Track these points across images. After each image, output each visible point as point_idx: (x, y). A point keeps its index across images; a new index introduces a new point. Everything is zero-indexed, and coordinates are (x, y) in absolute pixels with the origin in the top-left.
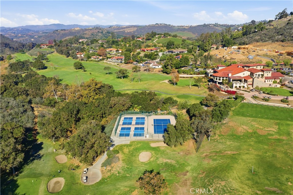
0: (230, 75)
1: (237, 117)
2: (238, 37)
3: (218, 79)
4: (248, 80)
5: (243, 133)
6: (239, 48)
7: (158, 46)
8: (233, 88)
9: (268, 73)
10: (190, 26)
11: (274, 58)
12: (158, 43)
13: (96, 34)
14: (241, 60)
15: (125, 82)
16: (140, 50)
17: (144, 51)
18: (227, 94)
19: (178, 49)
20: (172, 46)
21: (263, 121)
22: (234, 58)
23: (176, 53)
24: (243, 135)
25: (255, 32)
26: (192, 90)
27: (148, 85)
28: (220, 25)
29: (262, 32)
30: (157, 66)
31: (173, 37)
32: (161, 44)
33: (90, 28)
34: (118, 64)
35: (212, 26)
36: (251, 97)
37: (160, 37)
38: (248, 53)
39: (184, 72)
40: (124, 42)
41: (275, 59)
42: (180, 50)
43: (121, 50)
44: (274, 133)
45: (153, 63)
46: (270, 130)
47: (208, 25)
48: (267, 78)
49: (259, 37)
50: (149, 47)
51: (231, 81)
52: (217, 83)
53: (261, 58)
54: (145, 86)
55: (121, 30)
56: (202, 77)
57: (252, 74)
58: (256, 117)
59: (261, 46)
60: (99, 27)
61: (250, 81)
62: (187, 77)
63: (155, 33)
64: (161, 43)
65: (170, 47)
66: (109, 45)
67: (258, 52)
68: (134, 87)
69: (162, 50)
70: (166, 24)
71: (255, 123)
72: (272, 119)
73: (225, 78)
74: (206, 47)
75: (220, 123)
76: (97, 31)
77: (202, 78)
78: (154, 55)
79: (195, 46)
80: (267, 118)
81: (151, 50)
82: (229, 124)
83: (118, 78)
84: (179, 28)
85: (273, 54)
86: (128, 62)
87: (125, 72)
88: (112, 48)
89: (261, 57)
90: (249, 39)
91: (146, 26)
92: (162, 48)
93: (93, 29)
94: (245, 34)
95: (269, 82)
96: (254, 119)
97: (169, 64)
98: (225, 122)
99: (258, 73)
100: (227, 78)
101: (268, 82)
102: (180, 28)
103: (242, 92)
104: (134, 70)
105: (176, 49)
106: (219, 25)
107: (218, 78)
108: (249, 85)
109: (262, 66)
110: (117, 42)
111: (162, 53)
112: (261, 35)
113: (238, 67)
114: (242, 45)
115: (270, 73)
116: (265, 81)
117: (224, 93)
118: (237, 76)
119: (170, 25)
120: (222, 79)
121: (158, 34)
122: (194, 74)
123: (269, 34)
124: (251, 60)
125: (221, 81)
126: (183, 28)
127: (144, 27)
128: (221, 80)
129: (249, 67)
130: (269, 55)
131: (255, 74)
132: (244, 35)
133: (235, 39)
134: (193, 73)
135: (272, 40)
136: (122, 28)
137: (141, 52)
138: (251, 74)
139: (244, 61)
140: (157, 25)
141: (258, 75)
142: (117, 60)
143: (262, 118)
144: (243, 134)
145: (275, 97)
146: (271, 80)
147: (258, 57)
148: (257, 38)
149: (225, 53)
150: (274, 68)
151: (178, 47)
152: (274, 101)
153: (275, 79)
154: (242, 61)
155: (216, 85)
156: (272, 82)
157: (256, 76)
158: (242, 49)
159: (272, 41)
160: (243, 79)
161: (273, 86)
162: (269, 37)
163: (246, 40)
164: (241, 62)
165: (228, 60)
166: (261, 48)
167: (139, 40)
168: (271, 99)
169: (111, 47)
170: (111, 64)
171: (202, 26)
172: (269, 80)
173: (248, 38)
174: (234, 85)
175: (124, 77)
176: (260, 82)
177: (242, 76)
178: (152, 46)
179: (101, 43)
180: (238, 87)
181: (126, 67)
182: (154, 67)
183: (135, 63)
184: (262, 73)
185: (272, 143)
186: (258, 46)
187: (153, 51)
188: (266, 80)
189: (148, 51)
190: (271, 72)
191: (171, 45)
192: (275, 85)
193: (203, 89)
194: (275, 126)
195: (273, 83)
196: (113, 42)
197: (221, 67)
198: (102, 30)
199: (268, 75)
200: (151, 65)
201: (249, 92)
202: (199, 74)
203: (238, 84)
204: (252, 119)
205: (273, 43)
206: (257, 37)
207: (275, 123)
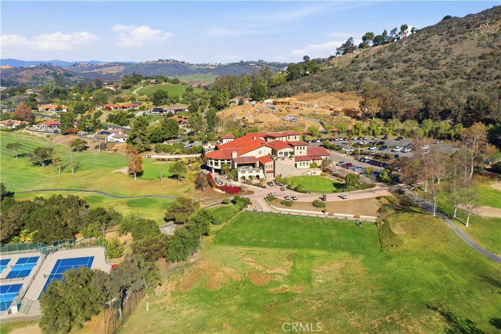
0: (235, 155)
1: (219, 247)
2: (279, 83)
3: (214, 164)
4: (266, 164)
5: (221, 284)
6: (275, 103)
7: (139, 101)
8: (238, 180)
9: (301, 149)
10: (218, 64)
11: (324, 120)
12: (139, 93)
13: (43, 77)
14: (271, 125)
15: (46, 173)
16: (101, 107)
17: (110, 109)
18: (224, 192)
19: (175, 105)
20: (163, 100)
21: (266, 254)
22: (261, 121)
23: (168, 112)
24: (221, 289)
25: (306, 75)
26: (164, 186)
27: (88, 178)
28: (267, 64)
29: (315, 76)
30: (122, 139)
31: (171, 83)
32: (145, 97)
33: (32, 66)
34: (48, 137)
35: (253, 65)
36: (265, 199)
37: (148, 83)
38: (287, 111)
39: (166, 151)
40: (78, 93)
41: (326, 121)
42: (178, 106)
43: (67, 107)
44: (281, 279)
45: (116, 132)
46: (277, 273)
47: (248, 63)
48: (298, 159)
49: (309, 84)
50: (122, 101)
51: (236, 167)
52: (213, 170)
53: (305, 120)
54: (81, 180)
55: (95, 71)
56: (196, 158)
57: (274, 152)
58: (255, 244)
59: (309, 99)
60: (50, 64)
61: (269, 165)
62: (169, 160)
63: (140, 76)
64: (146, 94)
65: (159, 101)
66: (47, 98)
67: (302, 109)
68: (57, 184)
69: (144, 107)
70: (176, 61)
71: (250, 259)
72: (284, 248)
73: (226, 162)
74: (220, 100)
75: (185, 262)
76: (44, 71)
77: (195, 160)
78: (124, 117)
79: (204, 98)
80: (276, 246)
81: (123, 108)
82: (198, 266)
83: (36, 165)
84: (199, 69)
85: (324, 113)
86: (68, 131)
87: (48, 153)
88: (50, 104)
89: (306, 118)
90: (294, 88)
91: (141, 64)
92: (144, 104)
93: (37, 67)
94: (290, 78)
95: (304, 165)
96: (250, 249)
97: (138, 134)
98: (192, 260)
99: (283, 151)
100: (230, 161)
101: (301, 165)
102: (201, 67)
103: (251, 188)
104: (74, 147)
105: (172, 105)
106: (265, 63)
107: (214, 161)
108: (268, 174)
109: (297, 136)
110: (65, 93)
111: (143, 112)
112: (312, 80)
113: (253, 139)
114: (282, 97)
115: (304, 149)
116: (296, 164)
117: (220, 191)
118: (248, 156)
119: (184, 63)
120: (221, 163)
121: (146, 78)
122: (183, 152)
123: (325, 79)
124: (287, 125)
125: (219, 167)
126: (207, 68)
127: (137, 65)
128: (219, 164)
129: (274, 138)
130: (318, 115)
131: (279, 152)
132: (288, 80)
133: (274, 86)
134: (181, 150)
135: (327, 88)
136: (97, 67)
137: (103, 111)
138: (272, 151)
139: (276, 126)
140: (161, 62)
141: (284, 153)
142: (50, 127)
143: (266, 245)
144: (220, 286)
145: (306, 196)
146: (306, 162)
147: (301, 119)
148: (306, 85)
149: (249, 112)
150: (321, 138)
151: (175, 101)
152: (302, 205)
153: (314, 160)
154: (273, 127)
155: (209, 176)
156: (309, 166)
157: (281, 155)
158: (279, 104)
159: (326, 90)
160: (258, 162)
161: (309, 173)
162: (323, 83)
163: (290, 89)
164: (270, 129)
165: (251, 124)
166: (309, 102)
167: (109, 89)
168: (297, 201)
169: (48, 103)
170: (36, 136)
171: (238, 65)
172: (302, 162)
173: (293, 85)
174: (240, 175)
175: (48, 163)
176: (286, 167)
177: (257, 157)
178: (128, 101)
179: (31, 95)
180: (247, 178)
181: (63, 141)
182: (116, 140)
183: (82, 133)
184: (292, 150)
185: (272, 304)
186: (305, 99)
187: (126, 110)
188: (298, 163)
189: (116, 108)
190: (306, 147)
191: (162, 98)
192: (313, 171)
193: (186, 184)
194: (287, 263)
195: (310, 168)
196: (57, 93)
197: (227, 140)
198: (54, 70)
199: (301, 152)
200: (110, 138)
201: (264, 187)
202: (191, 152)
203: (247, 172)
204: (247, 249)
205: (328, 93)
206: (306, 83)
207: (288, 255)
